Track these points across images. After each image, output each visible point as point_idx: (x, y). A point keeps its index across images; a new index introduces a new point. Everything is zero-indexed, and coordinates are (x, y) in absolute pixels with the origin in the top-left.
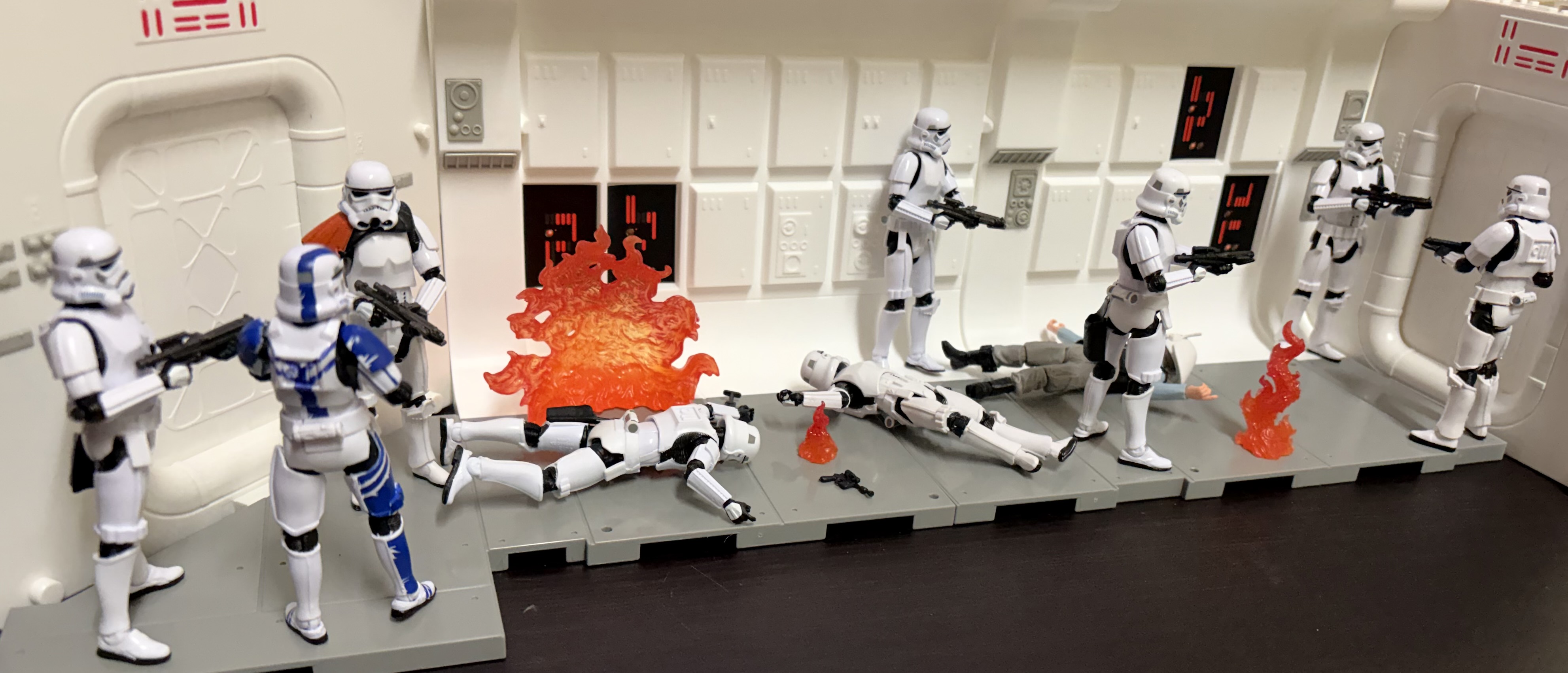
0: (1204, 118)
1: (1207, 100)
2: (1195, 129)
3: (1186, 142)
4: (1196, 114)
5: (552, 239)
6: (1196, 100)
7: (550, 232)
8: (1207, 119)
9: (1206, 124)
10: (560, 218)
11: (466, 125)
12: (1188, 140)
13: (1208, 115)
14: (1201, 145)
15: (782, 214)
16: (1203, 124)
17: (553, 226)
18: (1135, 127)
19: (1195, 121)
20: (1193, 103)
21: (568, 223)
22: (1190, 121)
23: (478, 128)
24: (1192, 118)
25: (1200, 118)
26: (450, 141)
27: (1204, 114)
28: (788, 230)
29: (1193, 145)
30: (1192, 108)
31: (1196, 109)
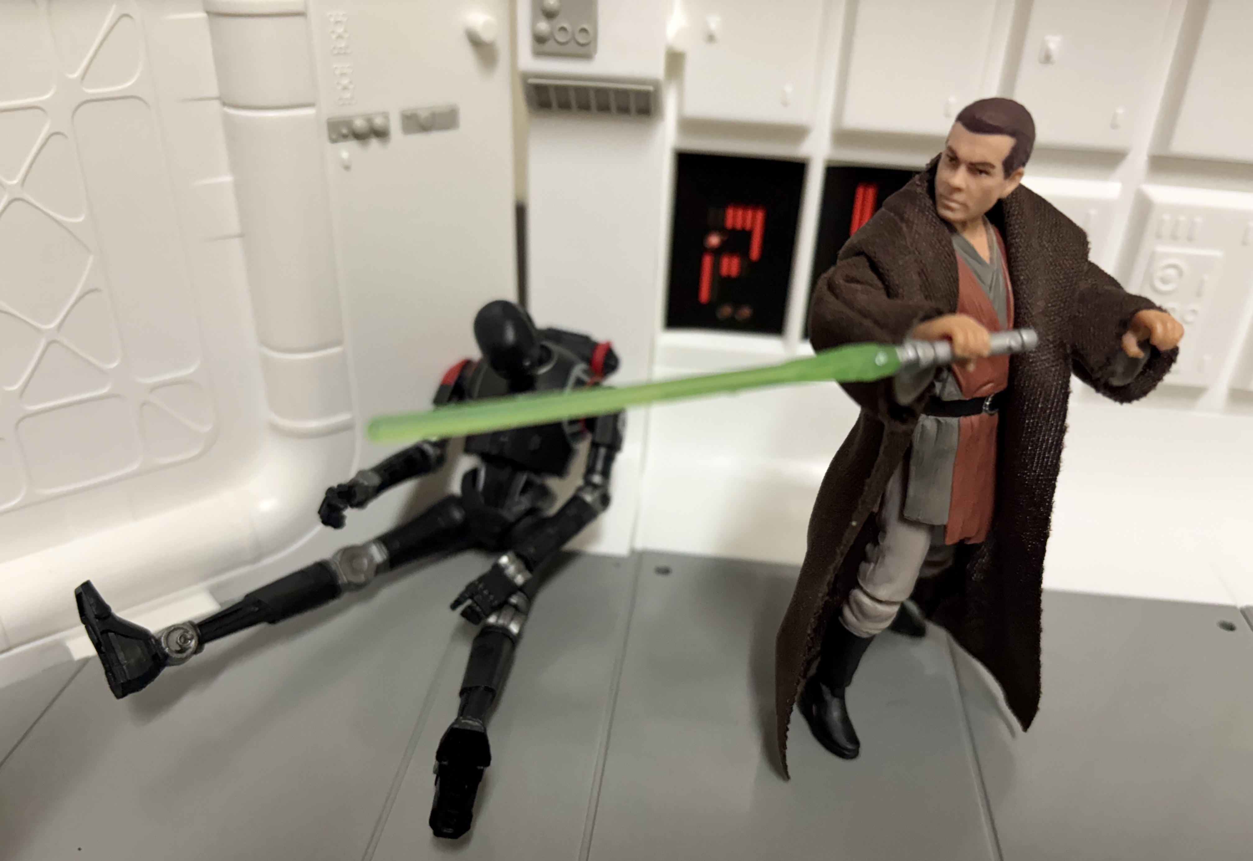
5: (718, 252)
7: (714, 240)
10: (734, 217)
11: (565, 25)
15: (1161, 249)
17: (721, 229)
21: (748, 226)
23: (584, 30)
26: (538, 53)
28: (1164, 281)
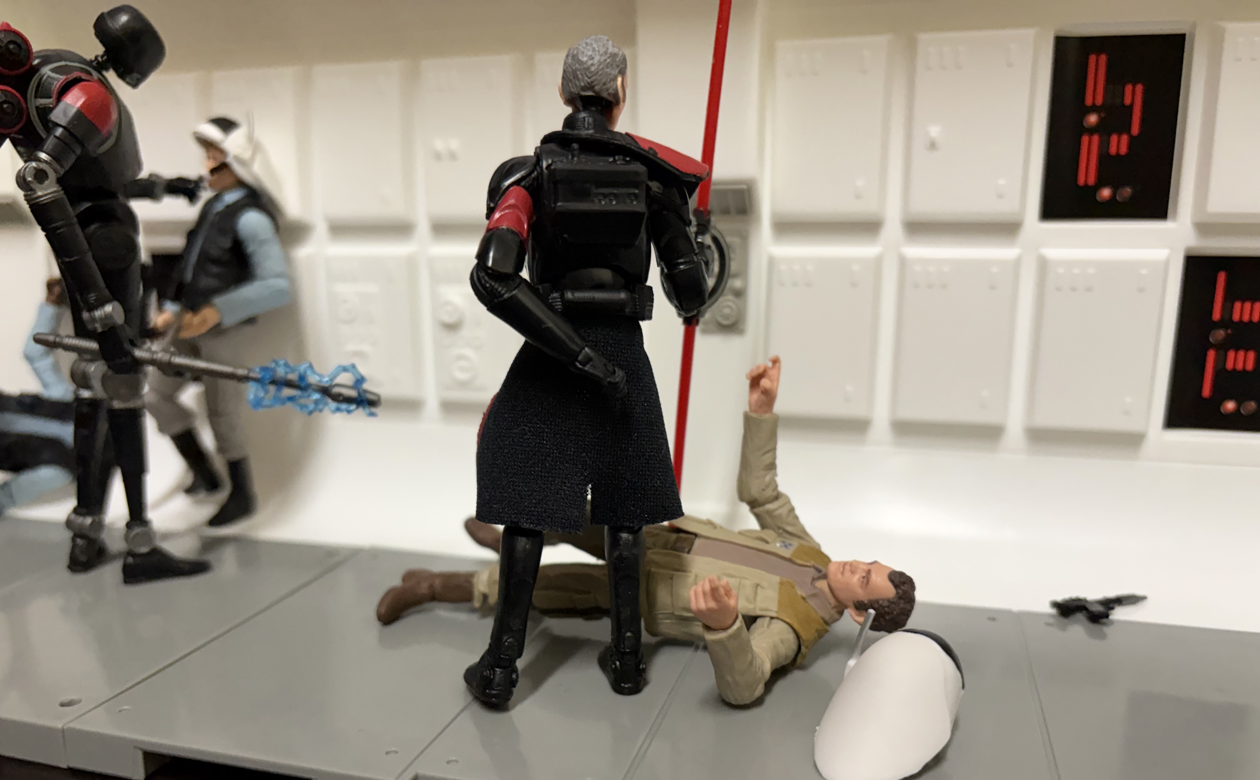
0: (1125, 138)
1: (1128, 101)
2: (1105, 158)
3: (1086, 186)
4: (1103, 130)
6: (1099, 101)
8: (1133, 140)
9: (1130, 147)
12: (1092, 181)
13: (1135, 130)
14: (1127, 191)
16: (1124, 150)
18: (933, 146)
19: (1104, 145)
20: (1094, 109)
22: (1090, 143)
24: (1096, 138)
25: (1114, 138)
27: (1125, 128)
29: (1106, 193)
30: (1093, 119)
31: (1101, 121)
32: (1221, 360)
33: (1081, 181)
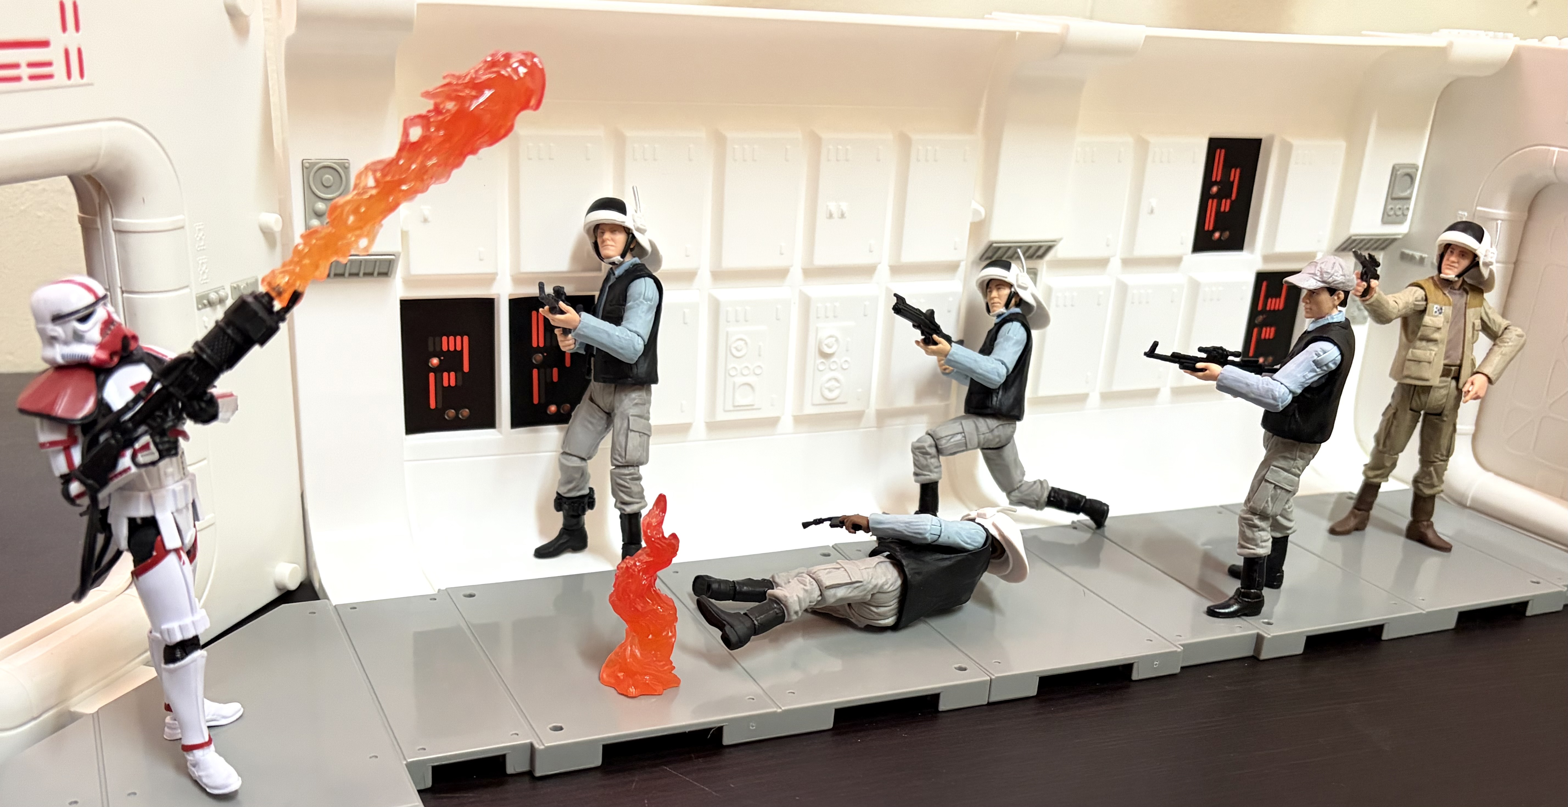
0: (1228, 201)
1: (1232, 179)
2: (1219, 214)
3: (1208, 231)
4: (1220, 196)
5: (438, 370)
6: (1218, 179)
7: (435, 361)
8: (1232, 203)
9: (1231, 207)
10: (448, 342)
12: (1211, 228)
13: (1234, 197)
14: (1227, 234)
15: (730, 329)
16: (1227, 209)
17: (438, 353)
18: (1152, 211)
19: (1219, 205)
20: (1217, 182)
21: (459, 348)
22: (1212, 204)
24: (1215, 201)
25: (1224, 202)
27: (1231, 196)
28: (738, 350)
29: (1218, 235)
30: (1215, 189)
31: (1220, 189)
32: (1260, 333)
33: (1206, 228)
